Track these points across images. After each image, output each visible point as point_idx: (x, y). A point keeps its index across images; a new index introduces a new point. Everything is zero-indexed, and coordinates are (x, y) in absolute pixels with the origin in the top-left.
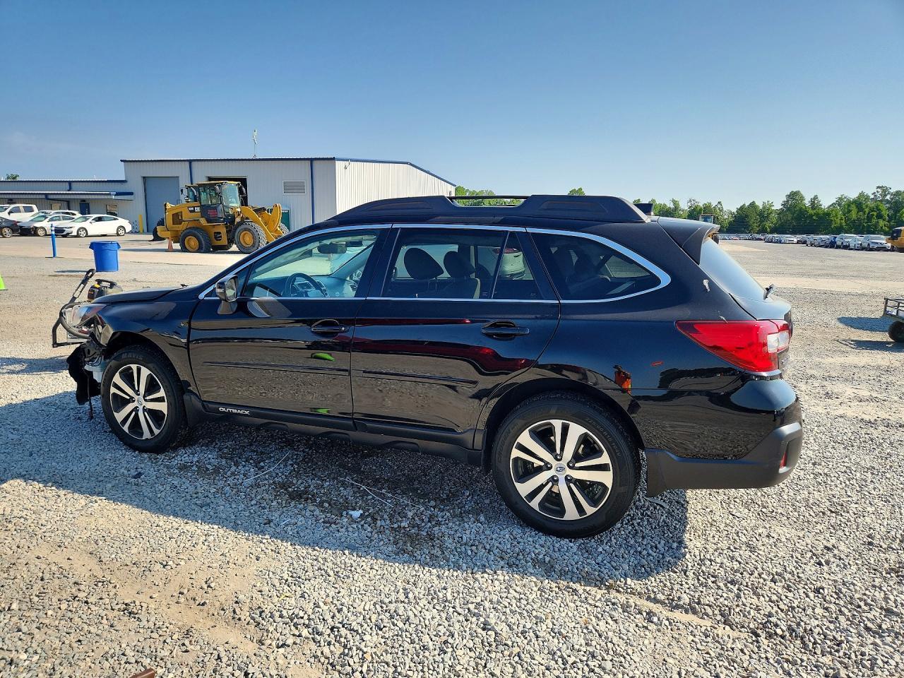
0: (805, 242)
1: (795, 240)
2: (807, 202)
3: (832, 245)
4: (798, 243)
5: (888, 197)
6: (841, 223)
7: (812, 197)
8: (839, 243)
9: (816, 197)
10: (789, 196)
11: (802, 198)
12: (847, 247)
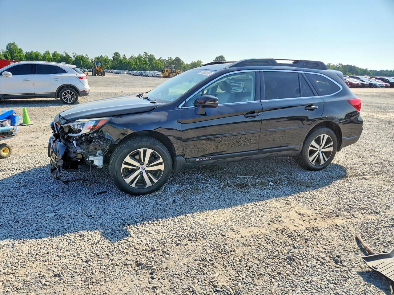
0: (130, 74)
1: (126, 73)
2: (121, 57)
3: (141, 75)
4: (127, 74)
5: (148, 57)
6: (135, 66)
7: (123, 55)
8: (144, 74)
9: (124, 55)
10: (115, 54)
11: (119, 55)
12: (147, 76)
